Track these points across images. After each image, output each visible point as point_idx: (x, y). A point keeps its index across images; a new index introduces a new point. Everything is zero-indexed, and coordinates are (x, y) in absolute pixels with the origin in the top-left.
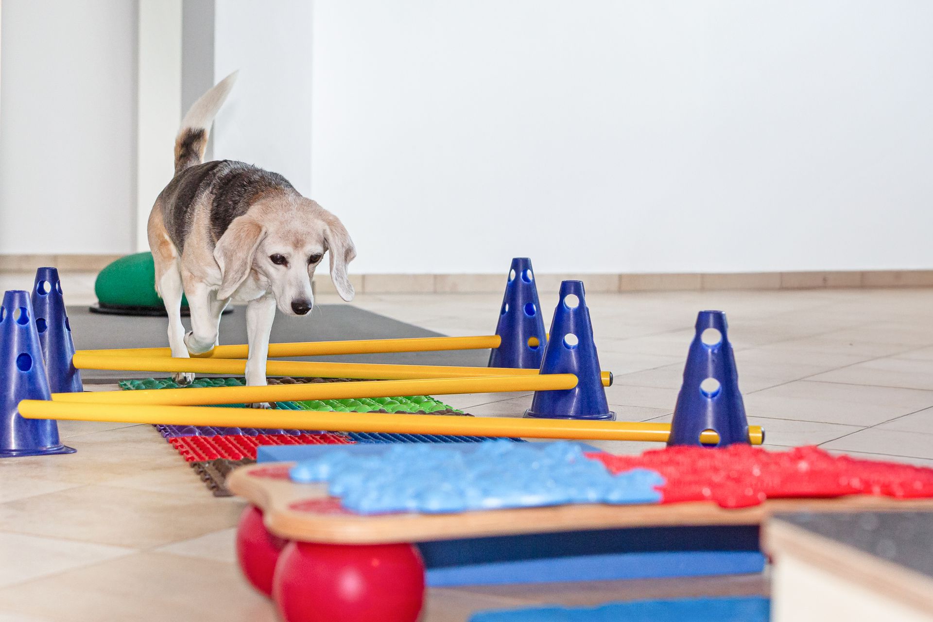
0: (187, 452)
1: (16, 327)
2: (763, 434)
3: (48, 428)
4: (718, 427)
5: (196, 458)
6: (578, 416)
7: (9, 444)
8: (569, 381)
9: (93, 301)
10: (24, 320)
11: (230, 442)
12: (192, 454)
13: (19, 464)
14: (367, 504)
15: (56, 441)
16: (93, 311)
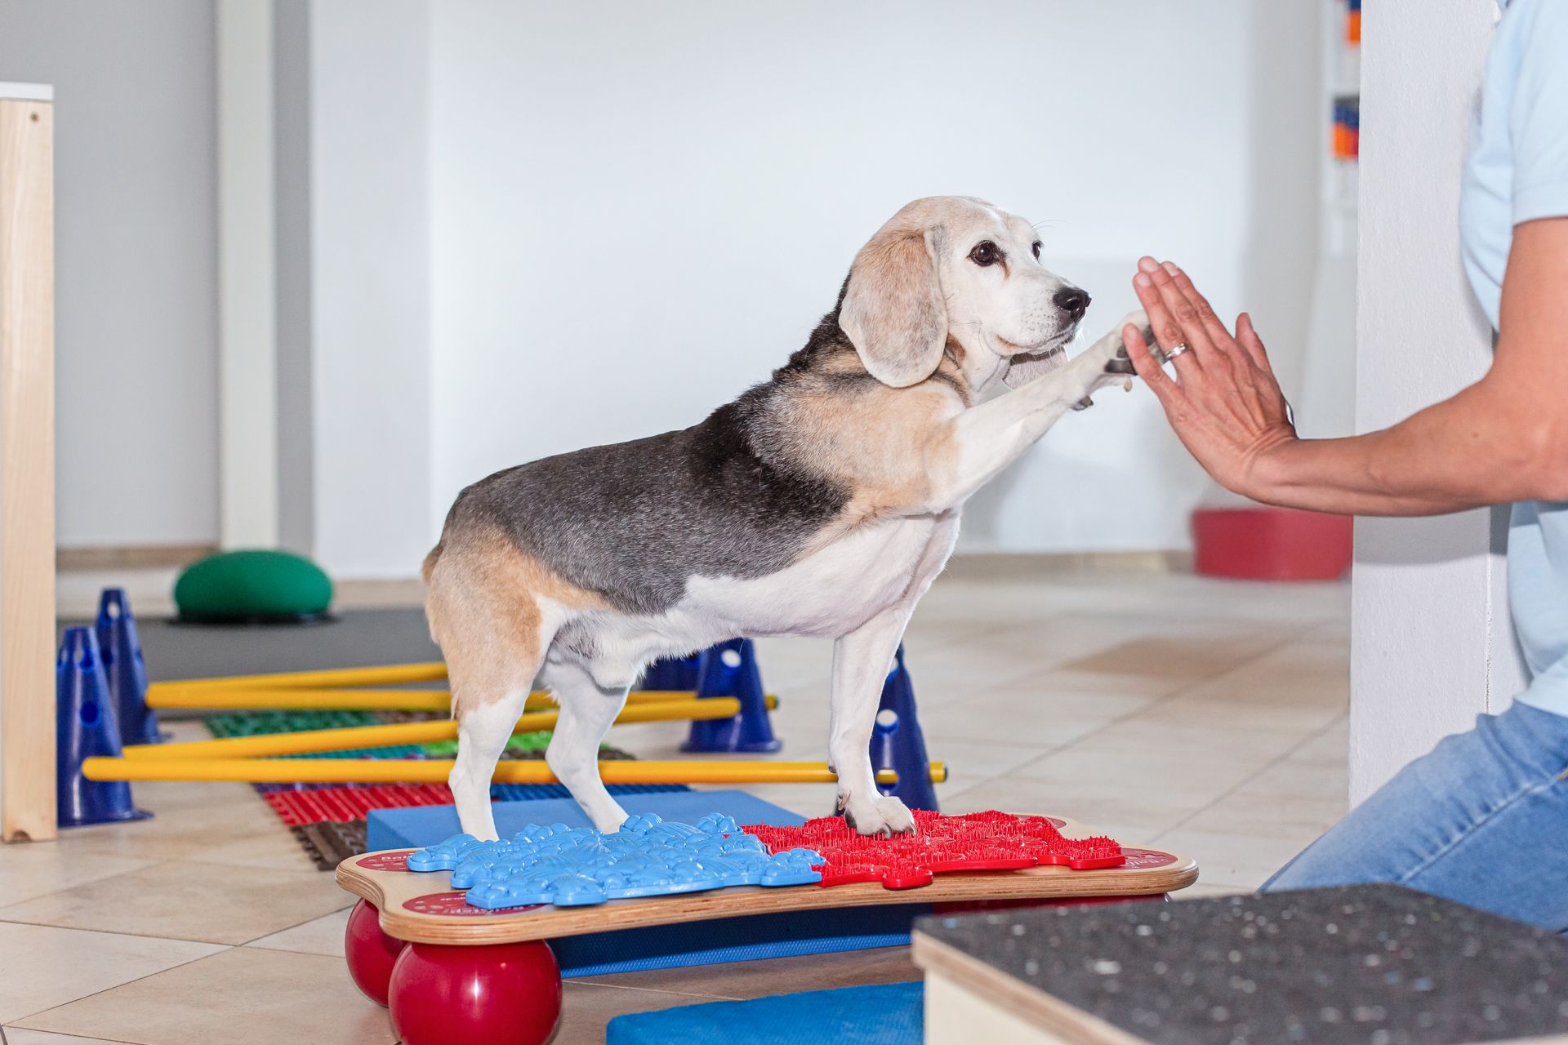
0: (286, 813)
1: (79, 672)
2: (946, 771)
3: (120, 790)
4: (897, 765)
5: (298, 822)
6: (742, 748)
7: (72, 811)
8: (728, 706)
9: (170, 608)
10: (87, 662)
11: (337, 797)
12: (292, 815)
13: (85, 836)
14: (492, 900)
15: (129, 805)
16: (171, 622)
